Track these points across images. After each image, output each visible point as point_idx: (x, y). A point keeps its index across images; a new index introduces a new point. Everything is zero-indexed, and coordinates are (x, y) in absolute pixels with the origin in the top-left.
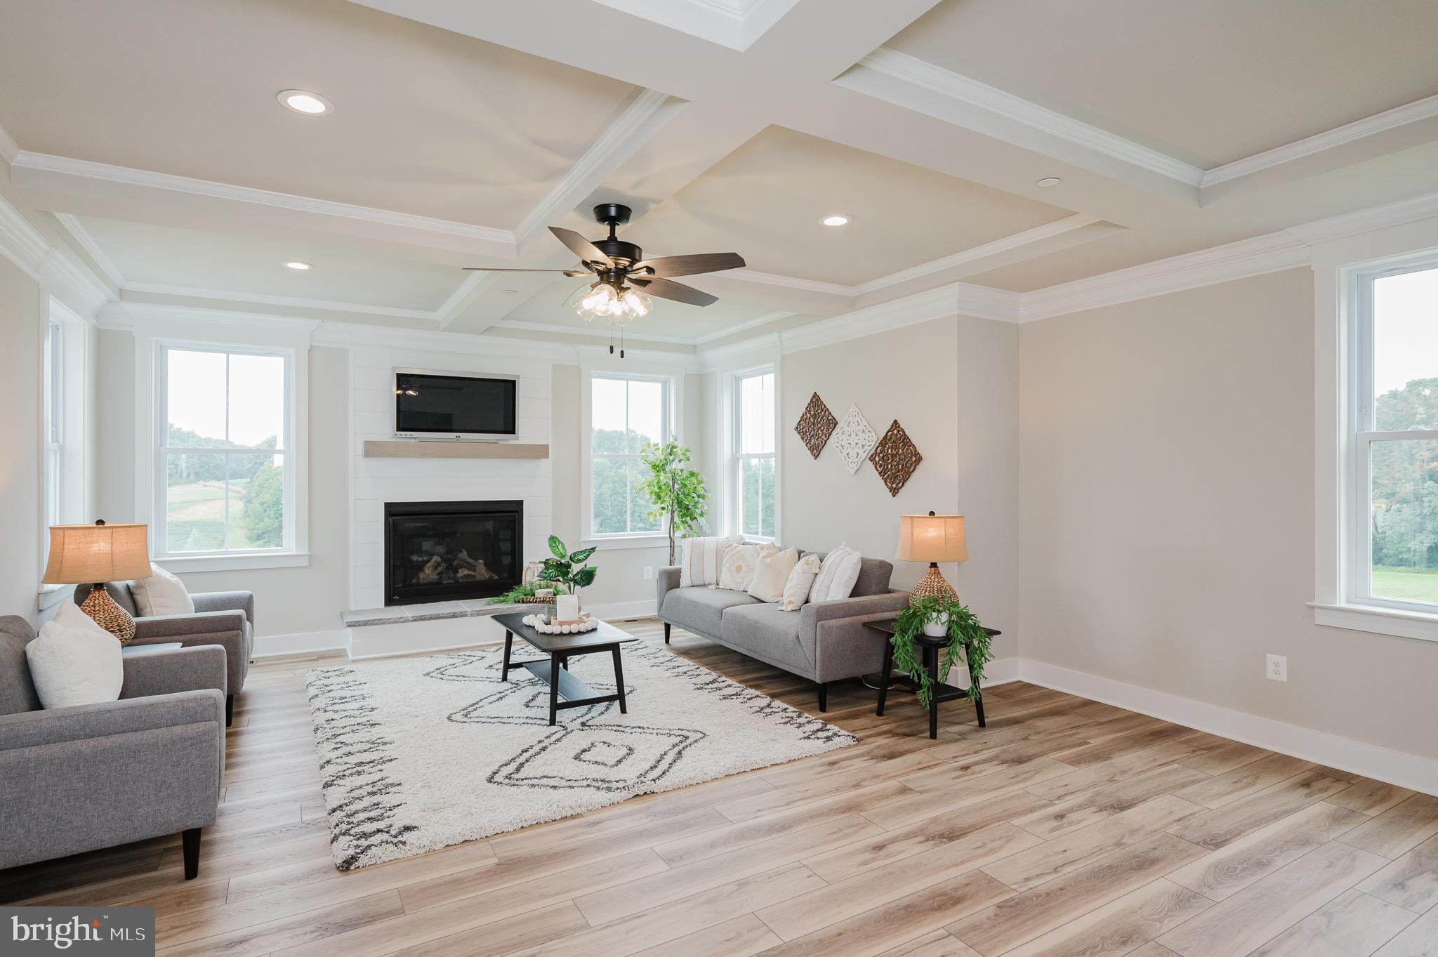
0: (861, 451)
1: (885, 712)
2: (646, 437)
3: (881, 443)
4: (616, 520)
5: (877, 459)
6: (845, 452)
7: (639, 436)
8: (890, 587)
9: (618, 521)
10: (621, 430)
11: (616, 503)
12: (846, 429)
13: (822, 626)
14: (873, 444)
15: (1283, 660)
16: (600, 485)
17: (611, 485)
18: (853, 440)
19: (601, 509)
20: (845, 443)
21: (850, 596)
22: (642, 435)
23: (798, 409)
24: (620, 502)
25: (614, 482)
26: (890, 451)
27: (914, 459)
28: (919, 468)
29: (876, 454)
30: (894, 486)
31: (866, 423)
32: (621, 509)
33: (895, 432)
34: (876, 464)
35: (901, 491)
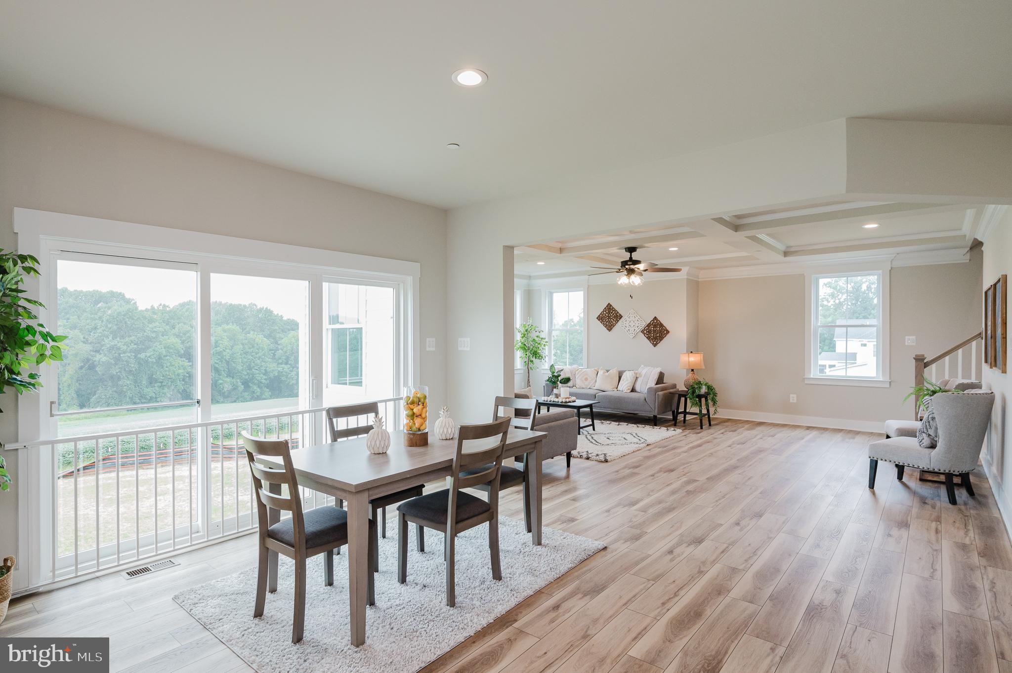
0: (636, 329)
1: (677, 424)
2: (270, 309)
3: (648, 325)
4: (246, 373)
5: (645, 332)
6: (627, 329)
7: (264, 309)
8: (664, 382)
9: (248, 374)
10: (244, 304)
11: (246, 360)
12: (628, 319)
13: (658, 395)
14: (643, 326)
15: (795, 396)
16: (232, 347)
17: (242, 347)
18: (632, 324)
19: (233, 365)
20: (628, 325)
21: (656, 384)
22: (267, 308)
23: (599, 309)
24: (249, 359)
25: (242, 344)
26: (652, 329)
27: (665, 332)
28: (668, 336)
29: (644, 330)
30: (655, 343)
31: (639, 317)
32: (250, 365)
33: (655, 321)
34: (644, 334)
35: (658, 345)
